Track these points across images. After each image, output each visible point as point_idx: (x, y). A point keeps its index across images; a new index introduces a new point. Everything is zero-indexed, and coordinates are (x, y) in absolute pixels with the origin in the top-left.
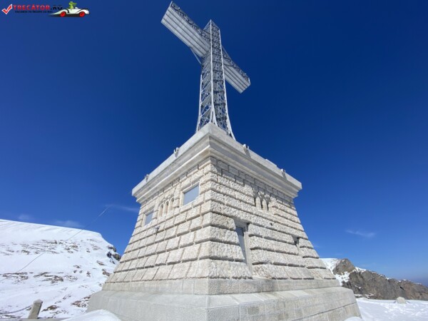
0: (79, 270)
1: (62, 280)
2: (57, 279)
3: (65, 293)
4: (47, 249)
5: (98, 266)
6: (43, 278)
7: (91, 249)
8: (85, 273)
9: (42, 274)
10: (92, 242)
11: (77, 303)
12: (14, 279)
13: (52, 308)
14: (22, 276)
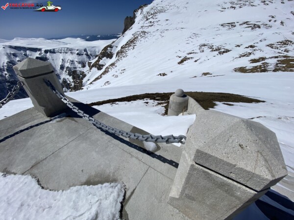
0: (274, 19)
1: (259, 27)
2: (255, 26)
3: (262, 37)
6: (245, 25)
8: (279, 22)
9: (244, 23)
11: (271, 46)
12: (227, 27)
13: (251, 46)
14: (232, 25)
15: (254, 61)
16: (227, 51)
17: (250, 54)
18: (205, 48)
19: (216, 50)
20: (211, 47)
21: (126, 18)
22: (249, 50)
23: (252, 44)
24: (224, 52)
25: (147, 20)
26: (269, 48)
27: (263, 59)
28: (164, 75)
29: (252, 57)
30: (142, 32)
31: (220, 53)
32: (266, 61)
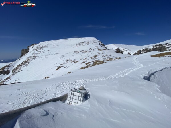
0: (91, 49)
1: (87, 52)
2: (86, 52)
3: (88, 55)
4: (82, 44)
5: (96, 48)
6: (82, 52)
7: (93, 43)
8: (93, 50)
9: (82, 51)
10: (93, 41)
11: (91, 58)
12: (76, 53)
13: (86, 59)
14: (78, 52)
15: (87, 64)
16: (77, 62)
17: (85, 61)
18: (69, 61)
19: (73, 62)
20: (71, 61)
21: (23, 50)
22: (85, 60)
23: (85, 58)
24: (76, 62)
25: (37, 50)
26: (91, 59)
27: (89, 63)
28: (48, 77)
29: (86, 63)
30: (33, 56)
31: (75, 63)
32: (90, 63)
